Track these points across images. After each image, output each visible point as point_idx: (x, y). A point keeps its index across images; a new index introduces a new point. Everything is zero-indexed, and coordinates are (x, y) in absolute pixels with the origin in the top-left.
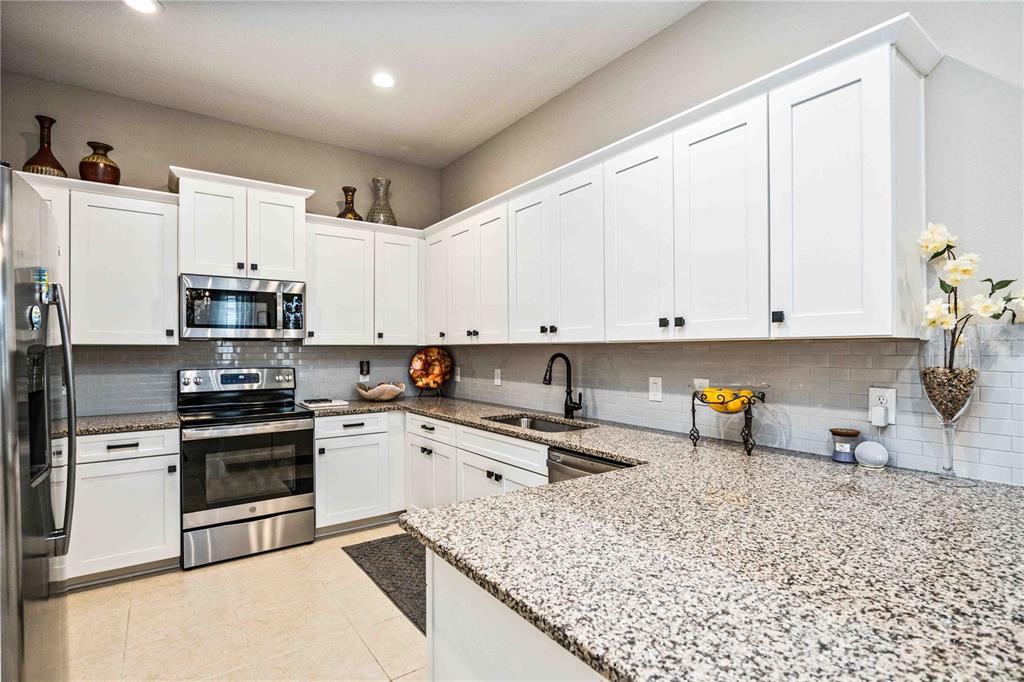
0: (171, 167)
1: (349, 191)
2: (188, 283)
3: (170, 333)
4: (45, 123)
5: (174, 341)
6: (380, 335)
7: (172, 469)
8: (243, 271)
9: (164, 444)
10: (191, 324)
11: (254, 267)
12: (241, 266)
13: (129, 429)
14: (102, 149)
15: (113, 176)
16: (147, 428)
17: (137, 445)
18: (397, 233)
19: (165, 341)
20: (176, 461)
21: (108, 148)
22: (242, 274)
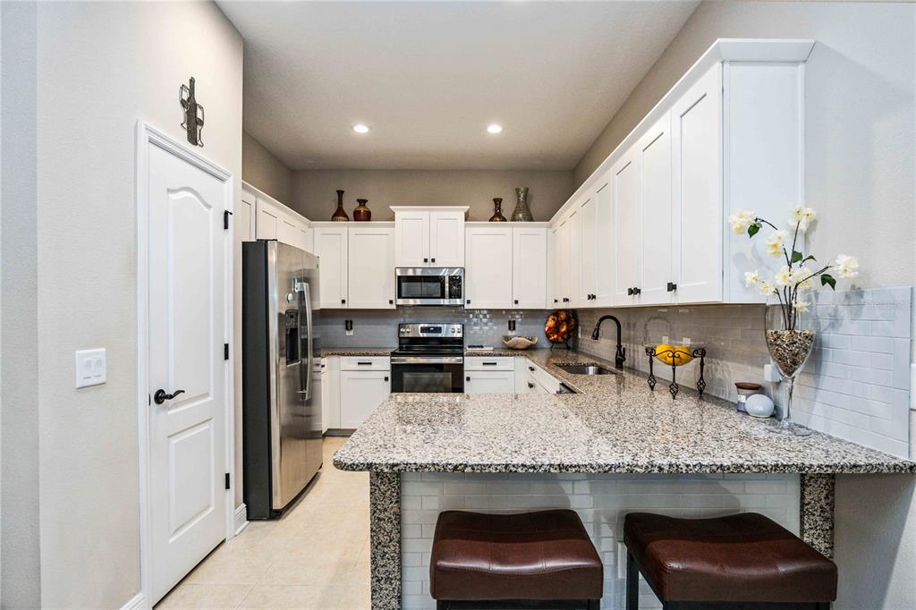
0: (391, 207)
1: (498, 202)
2: (399, 274)
3: (391, 302)
4: (340, 193)
5: (394, 307)
6: (516, 302)
7: (386, 379)
8: (428, 263)
9: (383, 364)
10: (400, 297)
11: (433, 260)
12: (426, 260)
13: (367, 355)
14: (362, 202)
15: (368, 217)
16: (375, 355)
17: (370, 364)
18: (534, 227)
19: (389, 307)
20: (389, 375)
21: (365, 201)
22: (427, 265)
